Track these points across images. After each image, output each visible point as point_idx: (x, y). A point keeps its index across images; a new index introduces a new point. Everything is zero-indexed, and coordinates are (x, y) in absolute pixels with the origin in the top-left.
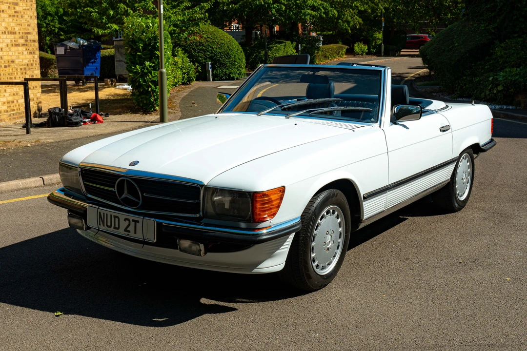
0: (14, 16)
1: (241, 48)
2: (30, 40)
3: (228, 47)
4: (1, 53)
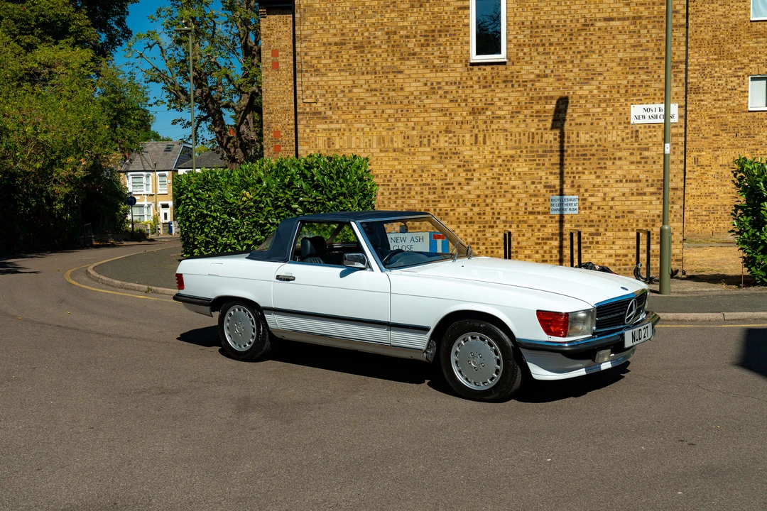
4: (611, 203)
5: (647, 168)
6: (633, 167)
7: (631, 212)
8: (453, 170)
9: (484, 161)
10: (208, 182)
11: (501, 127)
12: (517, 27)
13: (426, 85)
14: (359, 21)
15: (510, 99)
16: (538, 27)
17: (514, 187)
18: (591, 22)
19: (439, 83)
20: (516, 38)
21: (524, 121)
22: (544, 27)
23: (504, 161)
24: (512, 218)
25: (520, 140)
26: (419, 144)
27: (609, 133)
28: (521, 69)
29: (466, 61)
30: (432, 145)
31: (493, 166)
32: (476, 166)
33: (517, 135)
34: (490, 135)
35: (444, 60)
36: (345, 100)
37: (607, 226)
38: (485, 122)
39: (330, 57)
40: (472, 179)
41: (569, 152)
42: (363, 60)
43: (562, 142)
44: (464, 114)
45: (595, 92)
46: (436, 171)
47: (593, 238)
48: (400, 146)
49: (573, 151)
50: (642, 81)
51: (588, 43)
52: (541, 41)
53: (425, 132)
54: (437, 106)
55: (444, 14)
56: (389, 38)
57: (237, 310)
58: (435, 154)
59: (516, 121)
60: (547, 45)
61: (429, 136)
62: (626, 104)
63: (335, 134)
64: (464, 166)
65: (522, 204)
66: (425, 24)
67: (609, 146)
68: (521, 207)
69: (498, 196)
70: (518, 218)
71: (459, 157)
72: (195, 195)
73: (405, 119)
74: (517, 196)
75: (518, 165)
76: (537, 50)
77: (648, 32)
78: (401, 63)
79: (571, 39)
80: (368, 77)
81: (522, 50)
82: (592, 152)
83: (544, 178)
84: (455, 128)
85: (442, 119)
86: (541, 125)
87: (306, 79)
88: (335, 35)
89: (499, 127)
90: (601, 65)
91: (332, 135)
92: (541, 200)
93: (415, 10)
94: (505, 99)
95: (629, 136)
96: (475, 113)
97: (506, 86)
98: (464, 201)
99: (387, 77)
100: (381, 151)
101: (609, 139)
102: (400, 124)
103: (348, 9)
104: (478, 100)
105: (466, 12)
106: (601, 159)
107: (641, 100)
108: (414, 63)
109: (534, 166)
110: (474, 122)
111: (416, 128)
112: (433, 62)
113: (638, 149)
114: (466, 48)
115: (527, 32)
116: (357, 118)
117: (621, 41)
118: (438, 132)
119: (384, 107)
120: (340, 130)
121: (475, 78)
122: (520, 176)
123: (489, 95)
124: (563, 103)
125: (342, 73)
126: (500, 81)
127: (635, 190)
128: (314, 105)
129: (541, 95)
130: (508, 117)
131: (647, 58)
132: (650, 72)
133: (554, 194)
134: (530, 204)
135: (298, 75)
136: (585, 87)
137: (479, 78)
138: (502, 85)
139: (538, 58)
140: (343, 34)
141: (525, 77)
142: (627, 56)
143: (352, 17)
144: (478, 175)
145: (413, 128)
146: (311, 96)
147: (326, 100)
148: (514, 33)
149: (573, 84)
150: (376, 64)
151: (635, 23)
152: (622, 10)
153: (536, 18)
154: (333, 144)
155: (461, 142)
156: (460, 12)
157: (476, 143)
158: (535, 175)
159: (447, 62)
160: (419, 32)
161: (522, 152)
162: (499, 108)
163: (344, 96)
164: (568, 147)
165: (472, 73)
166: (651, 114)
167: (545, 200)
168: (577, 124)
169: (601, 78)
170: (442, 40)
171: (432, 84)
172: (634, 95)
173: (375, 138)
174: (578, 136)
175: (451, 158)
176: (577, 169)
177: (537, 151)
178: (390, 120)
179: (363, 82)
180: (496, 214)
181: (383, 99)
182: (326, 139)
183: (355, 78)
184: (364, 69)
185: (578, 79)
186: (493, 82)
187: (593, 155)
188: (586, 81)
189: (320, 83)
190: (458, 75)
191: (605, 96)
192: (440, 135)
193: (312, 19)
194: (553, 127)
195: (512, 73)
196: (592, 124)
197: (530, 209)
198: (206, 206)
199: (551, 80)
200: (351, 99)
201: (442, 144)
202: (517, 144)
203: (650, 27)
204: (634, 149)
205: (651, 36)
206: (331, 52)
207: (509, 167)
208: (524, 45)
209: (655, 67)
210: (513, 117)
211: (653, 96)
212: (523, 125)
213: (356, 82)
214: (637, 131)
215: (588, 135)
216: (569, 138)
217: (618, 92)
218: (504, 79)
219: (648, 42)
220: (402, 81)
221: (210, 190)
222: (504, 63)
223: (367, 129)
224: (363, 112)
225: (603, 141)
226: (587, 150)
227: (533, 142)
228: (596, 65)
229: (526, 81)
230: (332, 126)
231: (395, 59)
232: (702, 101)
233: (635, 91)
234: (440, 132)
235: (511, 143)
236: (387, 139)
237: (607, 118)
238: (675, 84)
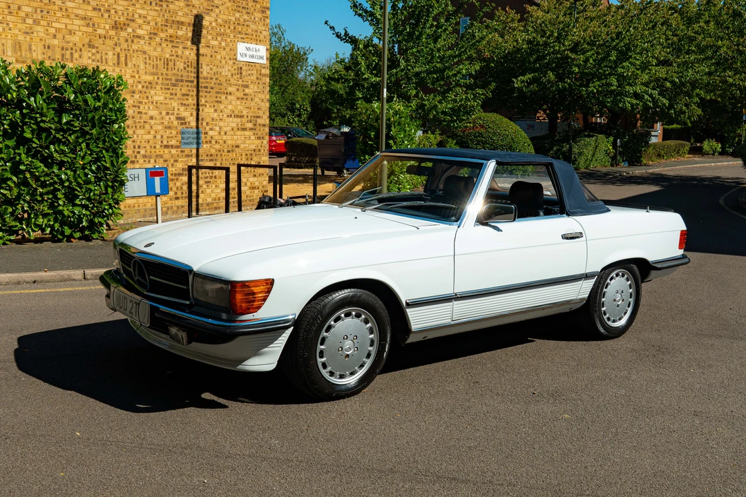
0: (242, 99)
1: (529, 140)
2: (260, 125)
3: (512, 139)
4: (225, 137)
5: (247, 105)
6: (239, 103)
7: (237, 146)
11: (141, 49)
15: (149, 18)
17: (152, 118)
21: (160, 44)
23: (143, 87)
24: (151, 152)
25: (157, 65)
26: (60, 57)
27: (223, 67)
30: (75, 61)
31: (134, 92)
33: (155, 59)
34: (131, 56)
37: (222, 160)
38: (127, 41)
44: (107, 27)
45: (214, 24)
47: (212, 173)
50: (244, 21)
53: (68, 42)
54: (80, 12)
59: (153, 43)
61: (72, 49)
62: (234, 41)
65: (158, 137)
67: (223, 80)
68: (158, 140)
69: (138, 127)
70: (155, 152)
73: (45, 23)
74: (154, 127)
75: (156, 93)
82: (211, 85)
83: (176, 109)
84: (98, 42)
85: (85, 29)
86: (174, 52)
89: (139, 48)
92: (174, 132)
94: (144, 17)
95: (236, 72)
96: (117, 28)
100: (17, 61)
101: (223, 74)
102: (39, 28)
104: (120, 14)
106: (218, 93)
107: (243, 38)
109: (168, 96)
110: (116, 39)
111: (58, 37)
113: (243, 86)
118: (81, 46)
122: (157, 105)
123: (131, 9)
127: (240, 125)
129: (173, 18)
130: (147, 37)
132: (249, 13)
133: (184, 126)
134: (165, 137)
145: (55, 36)
155: (104, 61)
157: (118, 64)
158: (169, 106)
161: (158, 78)
162: (139, 26)
166: (250, 53)
167: (177, 133)
168: (201, 55)
169: (217, 11)
172: (240, 32)
173: (9, 43)
174: (202, 67)
177: (171, 79)
178: (28, 21)
180: (137, 147)
185: (201, 8)
187: (212, 88)
188: (207, 11)
191: (220, 30)
192: (83, 49)
196: (211, 56)
197: (165, 143)
202: (155, 69)
204: (239, 86)
207: (147, 94)
209: (252, 9)
210: (151, 38)
211: (251, 37)
212: (159, 49)
214: (241, 68)
215: (208, 67)
217: (229, 28)
225: (219, 75)
226: (208, 82)
227: (167, 69)
233: (240, 28)
234: (84, 45)
235: (150, 68)
236: (25, 47)
237: (222, 52)
238: (264, 28)
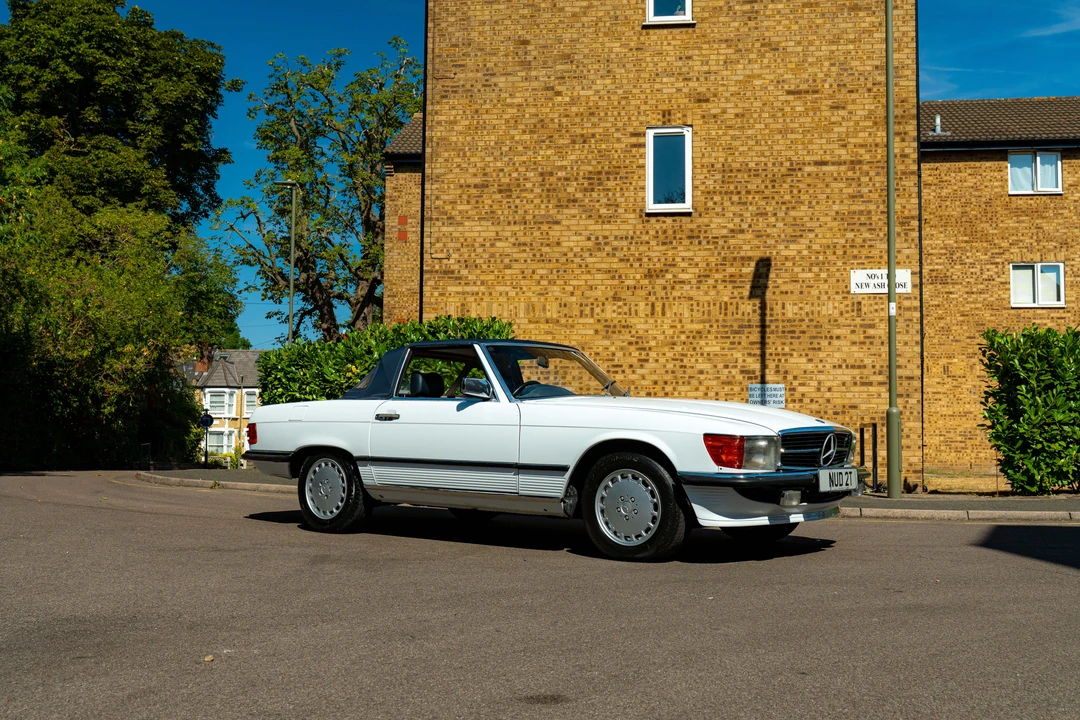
0: (864, 343)
4: (828, 395)
5: (874, 350)
6: (855, 348)
7: (854, 407)
8: (622, 348)
9: (661, 337)
10: (304, 356)
11: (685, 295)
12: (705, 171)
13: (589, 239)
14: (506, 159)
15: (697, 260)
16: (731, 171)
17: (701, 372)
18: (798, 166)
19: (606, 237)
20: (704, 183)
21: (715, 287)
22: (739, 171)
23: (688, 337)
25: (709, 311)
26: (578, 314)
27: (824, 305)
28: (711, 222)
29: (641, 211)
30: (596, 316)
31: (674, 344)
32: (653, 343)
33: (706, 305)
34: (670, 305)
35: (613, 208)
36: (486, 256)
38: (665, 288)
39: (468, 202)
40: (647, 361)
41: (773, 327)
42: (509, 207)
43: (763, 315)
44: (638, 276)
45: (805, 253)
46: (601, 349)
48: (555, 316)
49: (777, 327)
50: (864, 241)
51: (795, 191)
52: (736, 187)
53: (588, 298)
54: (603, 266)
55: (613, 152)
56: (543, 180)
57: (323, 465)
58: (599, 327)
59: (704, 287)
60: (743, 192)
61: (592, 304)
62: (845, 269)
63: (471, 299)
64: (637, 343)
65: (712, 394)
66: (589, 163)
67: (824, 321)
69: (681, 383)
71: (630, 332)
72: (285, 374)
73: (562, 282)
74: (706, 383)
75: (707, 344)
76: (730, 199)
77: (870, 179)
78: (558, 211)
79: (774, 187)
80: (516, 228)
81: (712, 199)
82: (801, 329)
83: (740, 360)
84: (626, 294)
85: (609, 282)
86: (736, 293)
87: (437, 229)
88: (475, 175)
89: (682, 294)
90: (811, 219)
91: (468, 300)
92: (737, 389)
93: (577, 146)
94: (689, 259)
95: (849, 308)
96: (651, 276)
97: (691, 243)
98: (636, 388)
99: (539, 228)
100: (530, 322)
101: (824, 313)
102: (555, 288)
103: (492, 144)
104: (656, 260)
105: (641, 150)
106: (814, 337)
107: (864, 264)
108: (574, 211)
109: (727, 345)
110: (650, 288)
111: (575, 294)
112: (598, 210)
113: (861, 326)
114: (640, 194)
115: (718, 176)
116: (500, 279)
117: (836, 191)
118: (603, 299)
119: (534, 266)
120: (477, 294)
121: (652, 232)
122: (709, 357)
123: (670, 253)
124: (764, 266)
125: (483, 223)
126: (684, 236)
127: (858, 378)
128: (445, 261)
129: (736, 254)
130: (694, 281)
131: (869, 212)
132: (874, 230)
133: (754, 381)
134: (722, 394)
135: (427, 223)
136: (792, 246)
137: (657, 232)
138: (686, 242)
139: (733, 208)
140: (485, 175)
141: (716, 233)
142: (844, 208)
143: (497, 153)
144: (655, 355)
145: (572, 294)
146: (442, 251)
147: (460, 256)
148: (702, 177)
149: (776, 241)
150: (526, 212)
151: (853, 169)
152: (837, 152)
153: (730, 160)
154: (468, 311)
155: (633, 313)
156: (634, 150)
157: (653, 314)
158: (729, 357)
159: (616, 211)
160: (581, 174)
161: (711, 326)
162: (683, 270)
163: (484, 250)
164: (771, 321)
165: (648, 226)
166: (876, 281)
167: (742, 390)
168: (782, 293)
169: (812, 235)
170: (611, 184)
171: (597, 238)
172: (855, 257)
173: (522, 305)
174: (783, 308)
175: (620, 332)
176: (783, 349)
177: (731, 326)
178: (542, 283)
179: (509, 234)
181: (534, 255)
182: (459, 304)
183: (499, 228)
184: (511, 218)
185: (783, 236)
186: (675, 238)
187: (804, 332)
188: (792, 239)
189: (454, 234)
190: (631, 227)
191: (817, 258)
192: (606, 303)
193: (446, 154)
194: (752, 296)
195: (699, 226)
196: (801, 293)
198: (300, 387)
199: (749, 236)
200: (492, 255)
201: (609, 314)
202: (706, 316)
203: (872, 173)
204: (855, 326)
205: (874, 185)
206: (469, 196)
207: (695, 345)
208: (715, 192)
210: (701, 282)
211: (878, 260)
212: (713, 293)
213: (500, 233)
214: (859, 303)
215: (796, 307)
216: (772, 309)
217: (834, 253)
218: (690, 234)
219: (870, 192)
220: (558, 234)
221: (306, 367)
222: (689, 214)
223: (512, 294)
224: (508, 272)
225: (816, 315)
226: (796, 326)
227: (726, 314)
228: (805, 219)
229: (717, 238)
230: (468, 289)
231: (550, 206)
232: (951, 293)
233: (855, 252)
234: (607, 299)
235: (697, 315)
236: (538, 307)
237: (821, 286)
238: (906, 245)
